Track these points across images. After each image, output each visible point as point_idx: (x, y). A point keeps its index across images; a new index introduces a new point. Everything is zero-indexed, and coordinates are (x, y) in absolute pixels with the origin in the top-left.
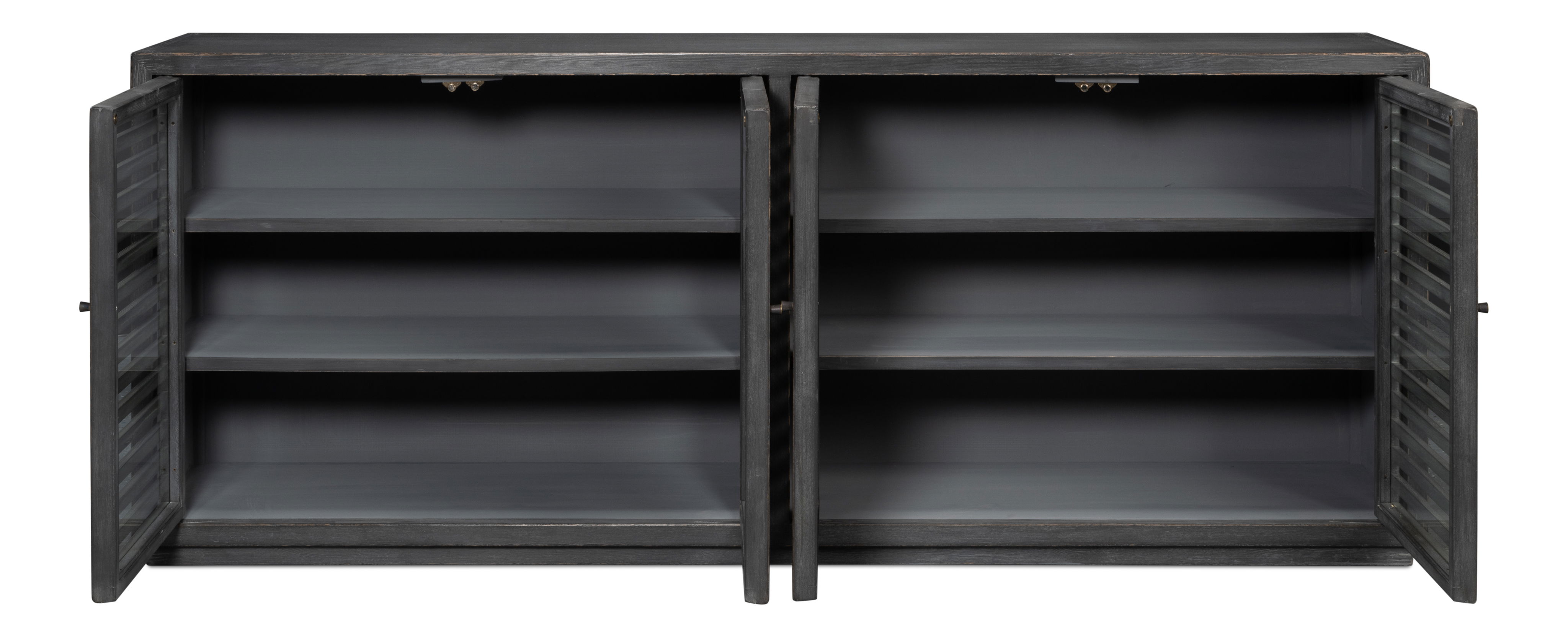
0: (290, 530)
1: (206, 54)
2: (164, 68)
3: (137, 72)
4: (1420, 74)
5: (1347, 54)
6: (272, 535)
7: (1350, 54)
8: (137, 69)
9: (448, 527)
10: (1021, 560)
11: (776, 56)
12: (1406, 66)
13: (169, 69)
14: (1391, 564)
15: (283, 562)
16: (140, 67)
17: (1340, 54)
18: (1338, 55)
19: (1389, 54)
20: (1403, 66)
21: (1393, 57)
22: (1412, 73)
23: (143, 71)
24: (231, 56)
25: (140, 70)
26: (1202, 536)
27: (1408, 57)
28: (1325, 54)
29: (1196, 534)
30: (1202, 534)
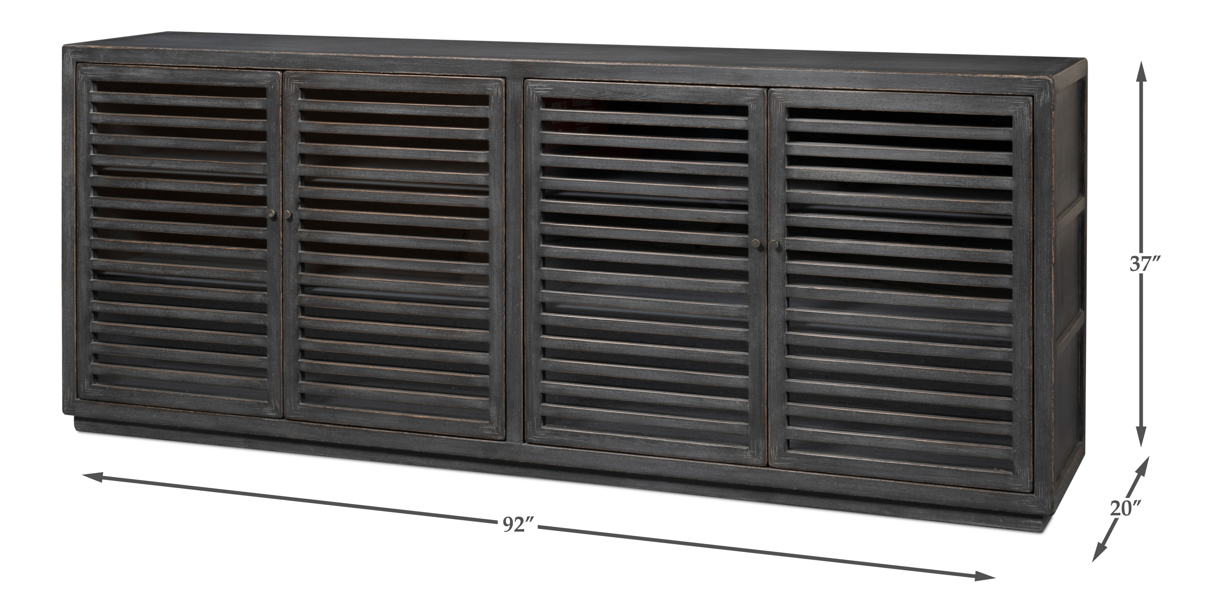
0: (167, 413)
1: (111, 47)
2: (83, 57)
3: (65, 59)
4: (1044, 95)
5: (979, 75)
6: (155, 416)
7: (981, 75)
8: (66, 56)
9: (274, 421)
10: (708, 492)
11: (511, 62)
12: (1031, 87)
13: (86, 58)
14: (1022, 529)
15: (165, 437)
16: (68, 56)
17: (973, 75)
18: (971, 75)
19: (1017, 76)
20: (1029, 87)
21: (1020, 79)
22: (1038, 94)
23: (70, 58)
24: (127, 49)
25: (68, 58)
26: (853, 487)
27: (1034, 79)
28: (959, 75)
29: (848, 485)
30: (853, 485)
